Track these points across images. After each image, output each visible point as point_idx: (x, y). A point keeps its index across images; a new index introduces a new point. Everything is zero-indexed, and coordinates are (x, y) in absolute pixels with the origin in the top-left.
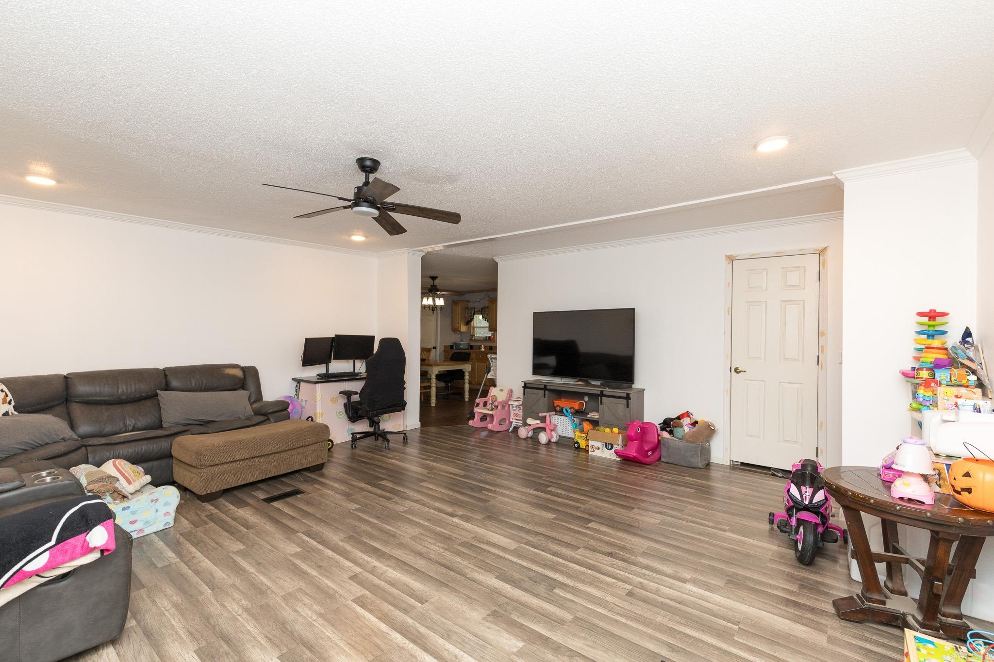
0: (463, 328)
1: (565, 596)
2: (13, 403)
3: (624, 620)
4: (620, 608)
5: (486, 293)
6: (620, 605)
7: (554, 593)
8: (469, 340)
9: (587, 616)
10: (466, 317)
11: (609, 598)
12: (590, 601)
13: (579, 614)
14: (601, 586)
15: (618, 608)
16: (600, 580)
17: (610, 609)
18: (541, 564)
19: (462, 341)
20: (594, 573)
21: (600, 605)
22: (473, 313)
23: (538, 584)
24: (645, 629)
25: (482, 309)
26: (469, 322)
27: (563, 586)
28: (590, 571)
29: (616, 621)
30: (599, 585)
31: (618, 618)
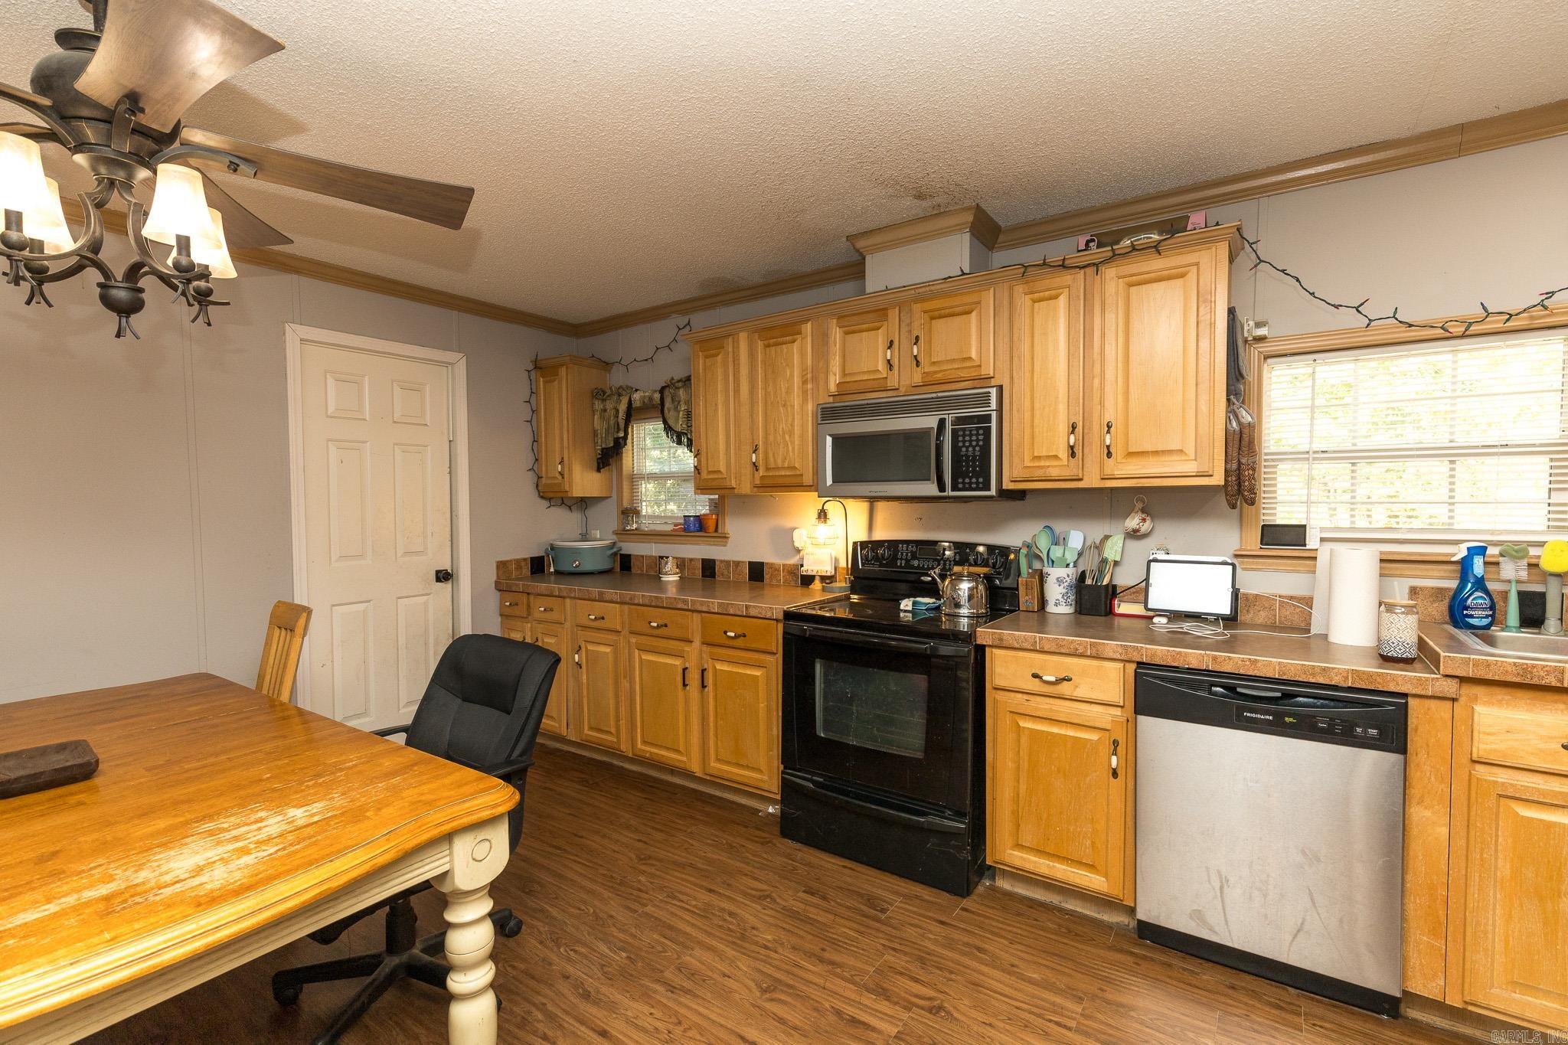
0: (585, 481)
5: (682, 321)
8: (615, 533)
10: (595, 433)
19: (584, 537)
22: (622, 415)
25: (662, 391)
26: (609, 456)
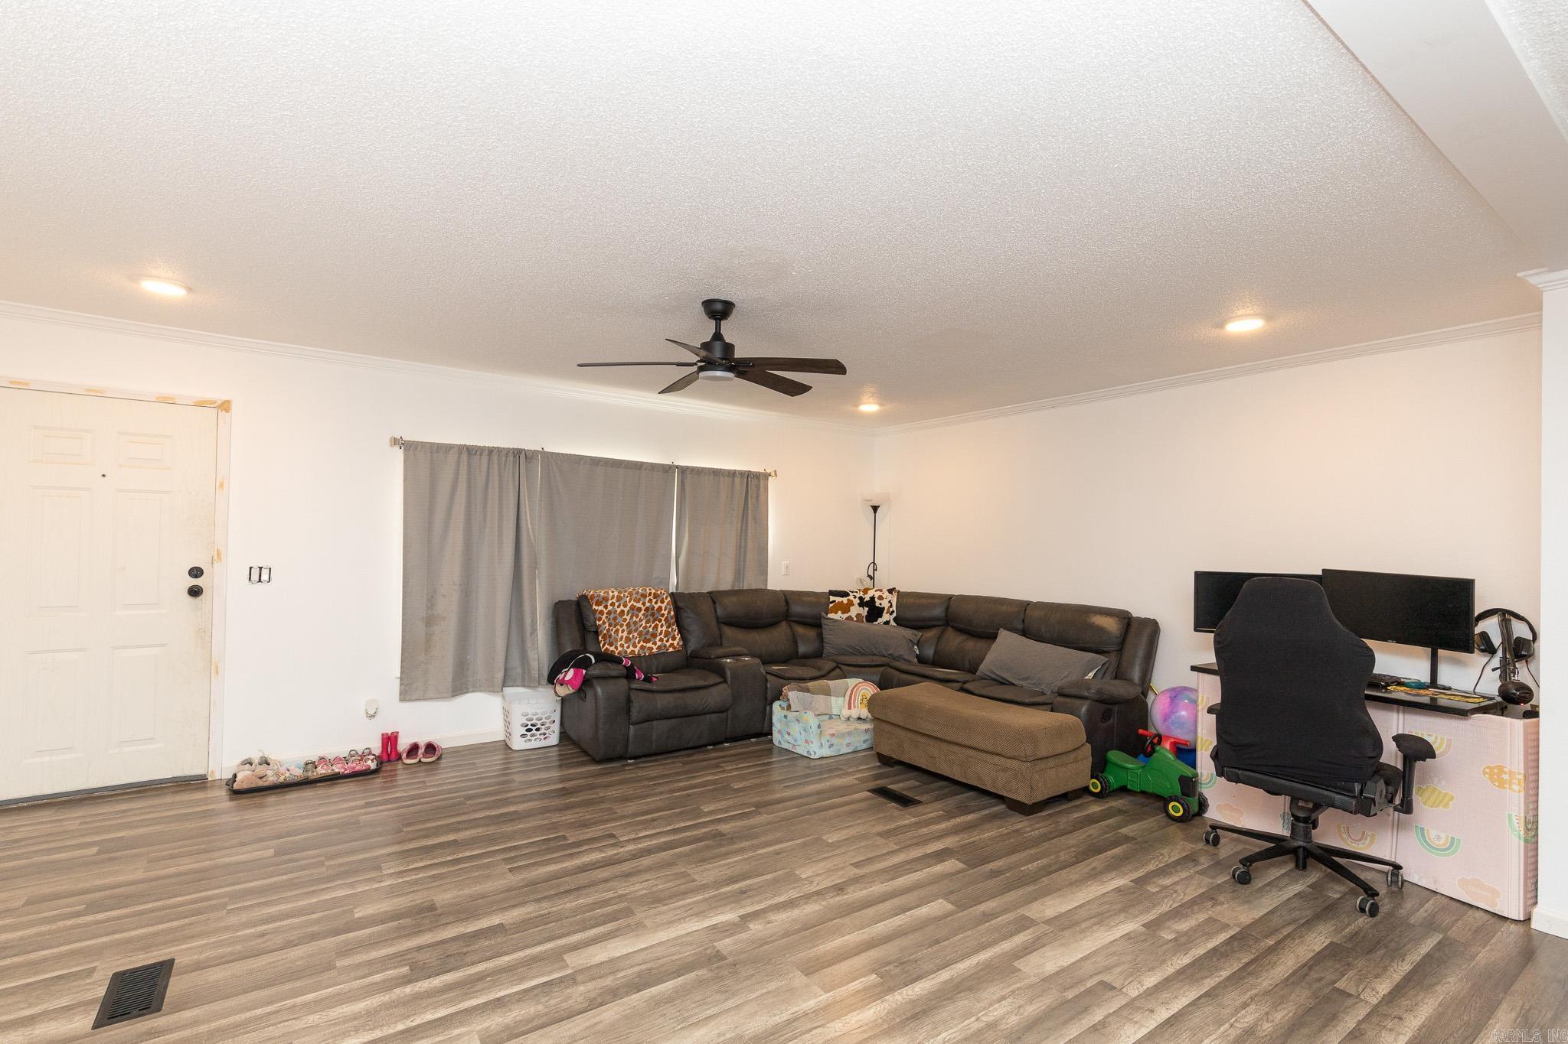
1: (384, 974)
2: (894, 615)
3: (259, 1012)
4: (282, 1020)
6: (286, 1024)
7: (406, 965)
9: (320, 979)
11: (313, 1019)
12: (338, 994)
13: (333, 973)
14: (351, 1024)
15: (284, 1019)
16: (364, 1030)
17: (296, 1008)
18: (488, 975)
20: (391, 1031)
21: (317, 1002)
23: (442, 957)
24: (214, 1025)
27: (406, 980)
28: (400, 1027)
29: (269, 1003)
30: (356, 1023)
31: (270, 1009)
